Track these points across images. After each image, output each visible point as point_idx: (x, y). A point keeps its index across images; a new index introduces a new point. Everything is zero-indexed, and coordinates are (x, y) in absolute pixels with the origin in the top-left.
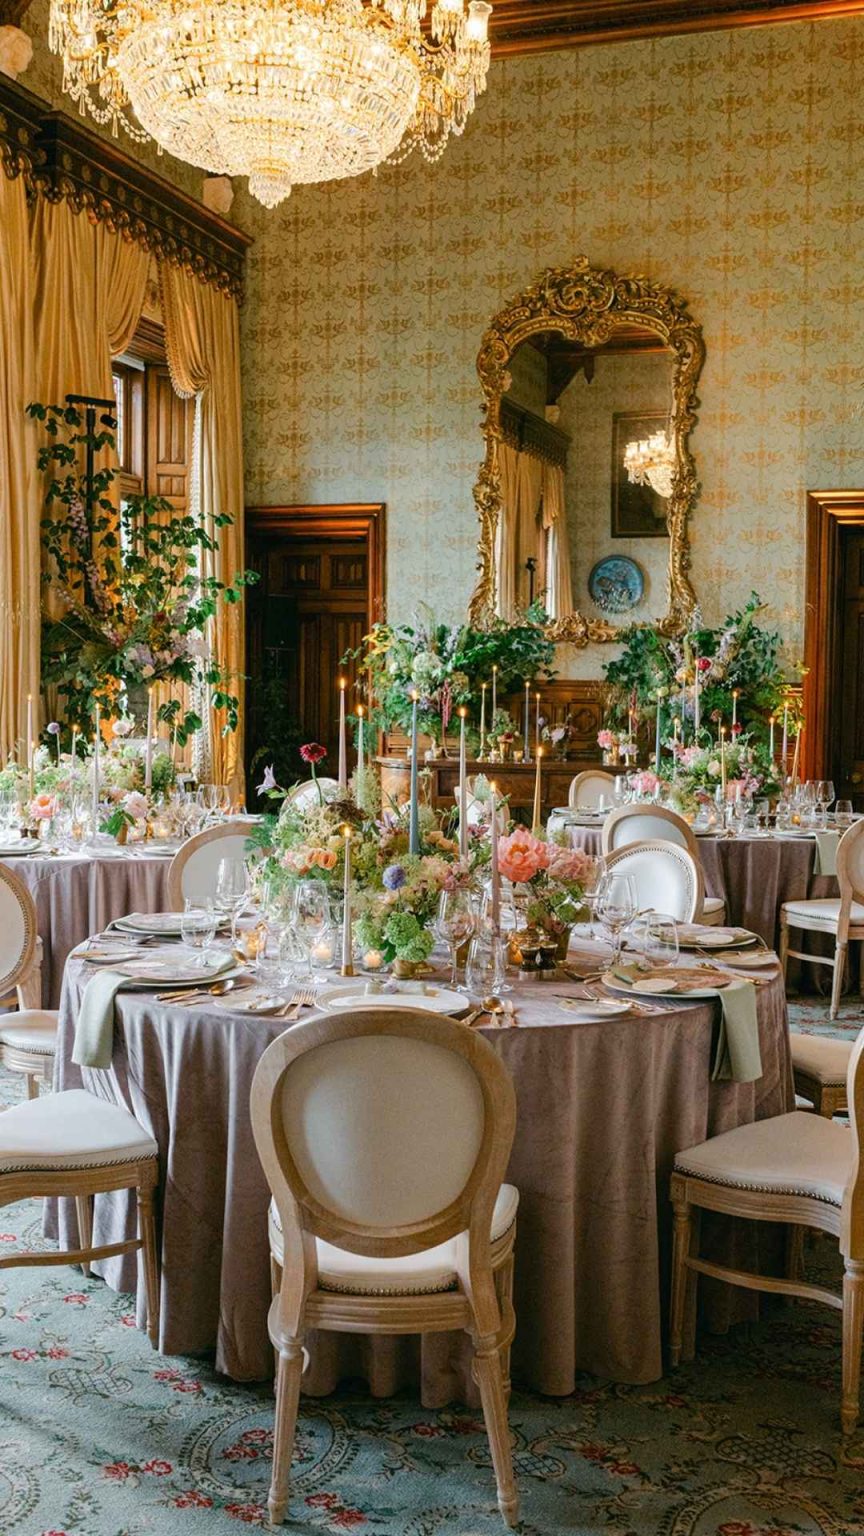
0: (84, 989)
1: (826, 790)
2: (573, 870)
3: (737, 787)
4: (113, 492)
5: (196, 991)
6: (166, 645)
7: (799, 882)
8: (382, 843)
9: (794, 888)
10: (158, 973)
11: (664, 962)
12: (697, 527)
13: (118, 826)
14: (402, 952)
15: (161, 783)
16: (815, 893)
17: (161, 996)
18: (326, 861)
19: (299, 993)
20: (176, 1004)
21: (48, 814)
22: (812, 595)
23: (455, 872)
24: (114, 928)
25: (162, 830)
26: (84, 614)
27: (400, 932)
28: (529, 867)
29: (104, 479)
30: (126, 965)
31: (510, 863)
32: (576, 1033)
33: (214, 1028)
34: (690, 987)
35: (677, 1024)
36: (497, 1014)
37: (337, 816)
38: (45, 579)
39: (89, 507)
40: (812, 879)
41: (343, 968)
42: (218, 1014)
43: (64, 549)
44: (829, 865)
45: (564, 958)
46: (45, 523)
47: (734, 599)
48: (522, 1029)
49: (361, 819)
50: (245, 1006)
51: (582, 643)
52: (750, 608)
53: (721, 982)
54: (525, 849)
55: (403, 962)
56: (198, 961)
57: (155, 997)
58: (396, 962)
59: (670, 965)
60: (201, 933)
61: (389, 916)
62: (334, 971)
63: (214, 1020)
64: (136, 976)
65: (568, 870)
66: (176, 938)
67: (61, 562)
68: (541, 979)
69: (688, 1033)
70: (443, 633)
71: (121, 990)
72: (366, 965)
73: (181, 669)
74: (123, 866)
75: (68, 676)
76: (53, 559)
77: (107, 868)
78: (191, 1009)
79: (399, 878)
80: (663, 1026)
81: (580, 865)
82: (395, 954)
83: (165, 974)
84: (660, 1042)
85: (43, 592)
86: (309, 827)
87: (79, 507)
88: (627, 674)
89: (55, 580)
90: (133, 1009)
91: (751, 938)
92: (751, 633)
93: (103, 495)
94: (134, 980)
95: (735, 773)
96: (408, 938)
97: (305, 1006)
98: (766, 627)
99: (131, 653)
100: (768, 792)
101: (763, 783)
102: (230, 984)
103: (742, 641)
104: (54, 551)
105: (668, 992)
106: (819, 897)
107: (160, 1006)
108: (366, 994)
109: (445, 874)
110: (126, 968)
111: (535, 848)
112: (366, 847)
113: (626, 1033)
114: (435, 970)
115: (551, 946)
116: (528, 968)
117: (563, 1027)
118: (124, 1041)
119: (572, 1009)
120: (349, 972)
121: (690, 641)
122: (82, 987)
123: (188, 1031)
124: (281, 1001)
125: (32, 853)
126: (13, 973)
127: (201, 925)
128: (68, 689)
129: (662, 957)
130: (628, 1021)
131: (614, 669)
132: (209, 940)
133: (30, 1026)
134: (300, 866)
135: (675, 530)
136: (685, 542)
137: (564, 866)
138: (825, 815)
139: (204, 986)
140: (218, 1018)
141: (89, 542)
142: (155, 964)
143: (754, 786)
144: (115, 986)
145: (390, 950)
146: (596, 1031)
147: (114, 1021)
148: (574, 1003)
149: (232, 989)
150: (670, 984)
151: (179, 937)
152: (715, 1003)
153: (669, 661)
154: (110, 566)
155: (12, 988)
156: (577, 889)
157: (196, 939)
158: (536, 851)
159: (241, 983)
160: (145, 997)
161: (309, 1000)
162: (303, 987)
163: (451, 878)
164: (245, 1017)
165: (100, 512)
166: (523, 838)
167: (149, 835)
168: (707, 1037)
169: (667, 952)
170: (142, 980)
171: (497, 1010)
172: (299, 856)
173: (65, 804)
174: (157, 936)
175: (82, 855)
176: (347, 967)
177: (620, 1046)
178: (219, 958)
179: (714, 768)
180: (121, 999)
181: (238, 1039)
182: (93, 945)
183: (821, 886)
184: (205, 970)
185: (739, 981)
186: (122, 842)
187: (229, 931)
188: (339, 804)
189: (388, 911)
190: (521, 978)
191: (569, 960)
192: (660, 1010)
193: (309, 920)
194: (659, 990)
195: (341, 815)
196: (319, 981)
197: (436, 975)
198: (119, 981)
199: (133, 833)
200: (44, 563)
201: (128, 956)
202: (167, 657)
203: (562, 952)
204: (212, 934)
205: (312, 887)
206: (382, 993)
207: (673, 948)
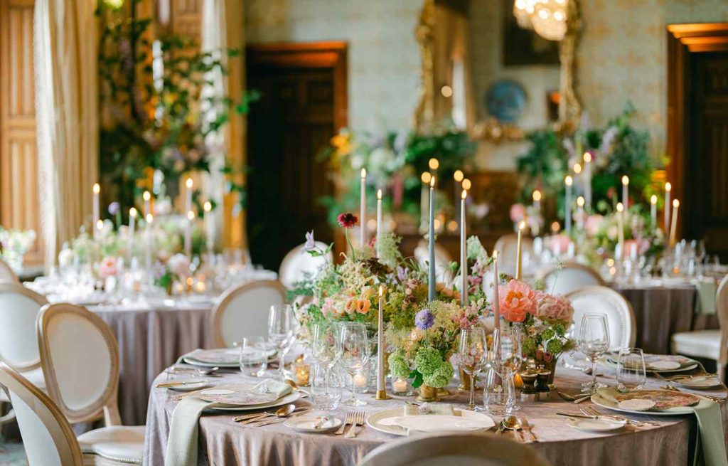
0: (172, 413)
1: (697, 248)
2: (558, 312)
3: (633, 247)
4: (150, 32)
5: (265, 414)
6: (191, 146)
7: (685, 319)
8: (408, 292)
9: (680, 324)
10: (231, 399)
11: (634, 385)
12: (584, 54)
13: (167, 281)
14: (429, 380)
15: (198, 249)
16: (697, 326)
17: (239, 418)
18: (362, 307)
19: (350, 414)
20: (252, 425)
21: (114, 274)
22: (672, 102)
23: (467, 314)
24: (183, 362)
25: (200, 286)
26: (130, 124)
27: (428, 363)
28: (524, 310)
29: (144, 24)
30: (203, 392)
31: (509, 307)
32: (585, 446)
33: (286, 445)
34: (668, 406)
35: (663, 436)
36: (518, 430)
37: (368, 271)
38: (101, 98)
39: (133, 45)
40: (695, 316)
41: (378, 392)
42: (288, 433)
43: (115, 75)
44: (708, 305)
45: (552, 383)
46: (101, 57)
47: (612, 106)
48: (542, 443)
49: (387, 272)
50: (312, 426)
51: (498, 142)
52: (626, 113)
53: (692, 402)
54: (520, 296)
55: (427, 387)
56: (261, 389)
57: (234, 419)
58: (422, 389)
59: (640, 388)
60: (256, 365)
61: (417, 350)
62: (370, 396)
63: (285, 437)
64: (215, 402)
65: (553, 312)
66: (236, 369)
67: (113, 85)
68: (538, 400)
69: (671, 444)
70: (392, 139)
71: (205, 413)
72: (395, 390)
73: (203, 165)
74: (174, 314)
75: (118, 171)
76: (107, 84)
77: (162, 315)
78: (266, 429)
79: (430, 319)
80: (652, 438)
81: (563, 308)
82: (423, 381)
83: (238, 400)
84: (651, 452)
85: (100, 108)
86: (348, 280)
87: (125, 45)
88: (534, 164)
89: (108, 100)
90: (215, 430)
91: (693, 364)
92: (626, 132)
93: (143, 36)
94: (215, 406)
95: (629, 236)
96: (433, 369)
97: (358, 425)
98: (637, 127)
99: (167, 153)
100: (655, 252)
101: (652, 243)
102: (292, 407)
103: (619, 139)
104: (109, 77)
105: (650, 410)
106: (699, 330)
107: (238, 426)
108: (405, 415)
109: (459, 315)
110: (205, 395)
111: (527, 294)
112: (394, 297)
113: (624, 446)
114: (450, 394)
115: (546, 373)
116: (528, 391)
117: (575, 442)
118: (207, 455)
119: (576, 424)
120: (383, 396)
121: (581, 139)
122: (169, 411)
123: (263, 447)
124: (338, 422)
125: (105, 303)
126: (101, 398)
127: (256, 359)
128: (119, 181)
129: (632, 381)
130: (625, 435)
131: (522, 162)
132: (261, 372)
133: (115, 439)
134: (340, 311)
135: (565, 59)
136: (575, 67)
137: (549, 308)
138: (700, 268)
139: (272, 409)
140: (289, 436)
141: (133, 71)
142: (227, 391)
143: (646, 245)
144: (200, 410)
145: (417, 378)
146: (601, 444)
147: (199, 439)
148: (577, 420)
149: (295, 411)
150: (650, 404)
151: (238, 369)
152: (691, 418)
153: (563, 155)
154: (150, 89)
155: (100, 410)
156: (562, 327)
157: (252, 370)
158: (529, 297)
159: (301, 407)
160: (224, 418)
161: (360, 421)
162: (349, 409)
163: (464, 320)
164: (313, 436)
165: (141, 49)
166: (517, 286)
167: (189, 290)
168: (685, 447)
169: (637, 377)
170: (220, 404)
171: (517, 427)
172: (339, 303)
173: (127, 265)
174: (220, 368)
175: (142, 305)
176: (381, 392)
177: (620, 456)
178: (277, 386)
179: (614, 232)
180: (205, 422)
181: (306, 453)
182: (170, 376)
183: (701, 321)
184: (268, 397)
185: (705, 402)
186: (170, 293)
187: (277, 363)
188: (369, 261)
189: (415, 347)
190: (522, 400)
191: (556, 384)
192: (648, 426)
193: (348, 354)
194: (642, 409)
195: (371, 270)
196: (360, 403)
197: (452, 397)
198: (202, 406)
199: (178, 287)
200: (100, 87)
201: (201, 385)
202: (194, 156)
203: (550, 379)
204: (264, 366)
205: (349, 328)
206: (418, 414)
207: (641, 373)
